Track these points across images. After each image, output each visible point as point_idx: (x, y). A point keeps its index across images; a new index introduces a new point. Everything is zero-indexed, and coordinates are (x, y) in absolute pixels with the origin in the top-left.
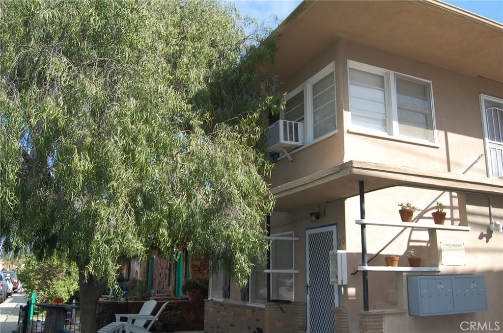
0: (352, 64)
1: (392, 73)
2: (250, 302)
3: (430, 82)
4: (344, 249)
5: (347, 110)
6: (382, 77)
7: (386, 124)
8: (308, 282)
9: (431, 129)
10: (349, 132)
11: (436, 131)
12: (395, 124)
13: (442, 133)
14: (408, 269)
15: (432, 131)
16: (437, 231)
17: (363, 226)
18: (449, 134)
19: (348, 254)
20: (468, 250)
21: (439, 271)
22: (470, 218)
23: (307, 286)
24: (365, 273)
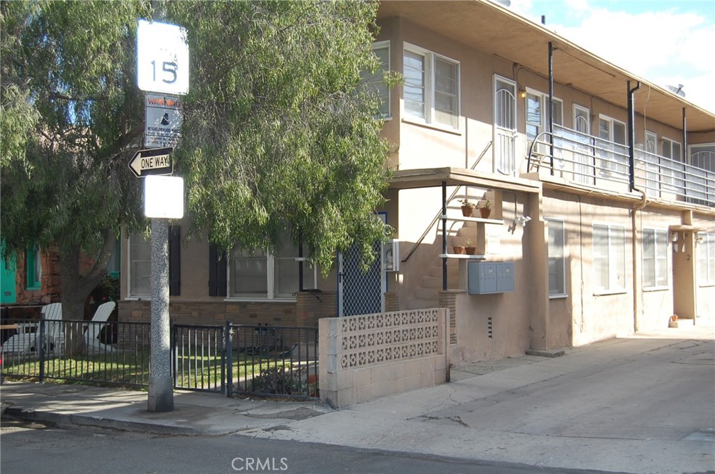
0: (407, 46)
1: (433, 53)
2: (228, 297)
3: (459, 62)
4: (398, 238)
5: (402, 98)
6: (423, 57)
7: (423, 111)
8: (341, 271)
9: (455, 115)
10: (403, 122)
11: (460, 117)
12: (433, 110)
13: (464, 118)
14: (468, 256)
15: (456, 117)
16: (486, 224)
17: (444, 221)
18: (469, 119)
19: (400, 243)
20: (503, 242)
21: (485, 259)
22: (505, 214)
23: (340, 275)
24: (445, 259)
